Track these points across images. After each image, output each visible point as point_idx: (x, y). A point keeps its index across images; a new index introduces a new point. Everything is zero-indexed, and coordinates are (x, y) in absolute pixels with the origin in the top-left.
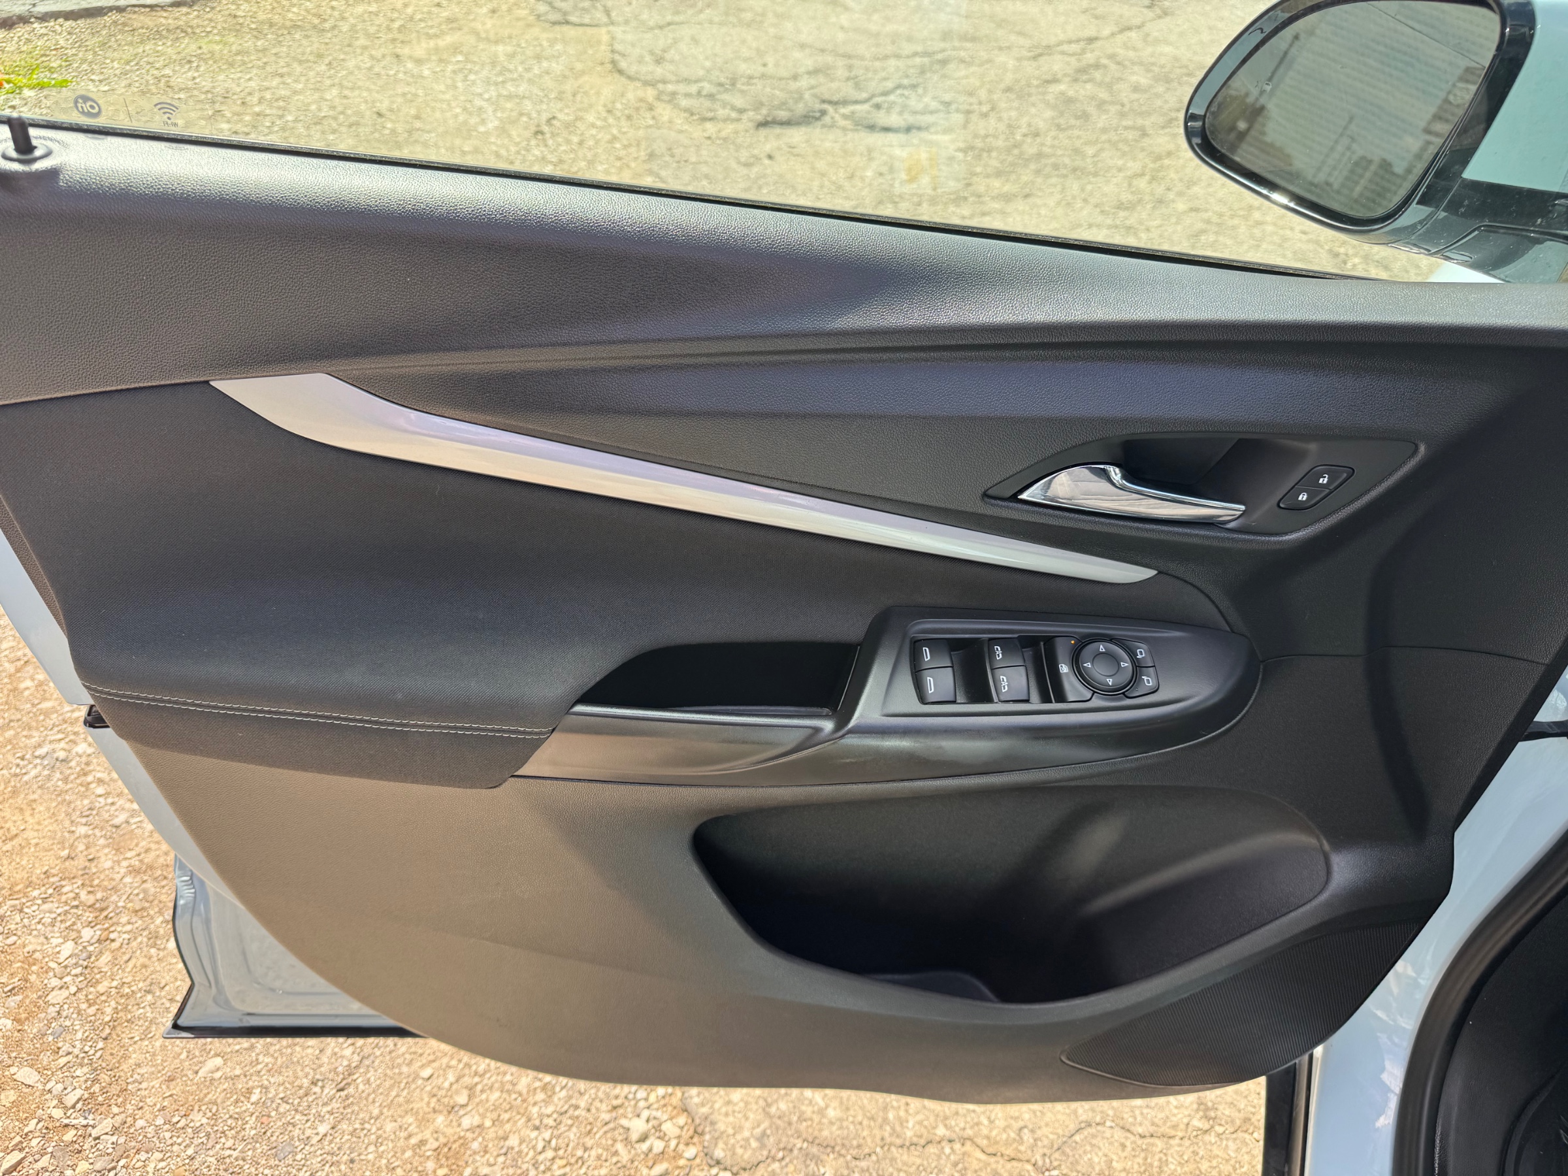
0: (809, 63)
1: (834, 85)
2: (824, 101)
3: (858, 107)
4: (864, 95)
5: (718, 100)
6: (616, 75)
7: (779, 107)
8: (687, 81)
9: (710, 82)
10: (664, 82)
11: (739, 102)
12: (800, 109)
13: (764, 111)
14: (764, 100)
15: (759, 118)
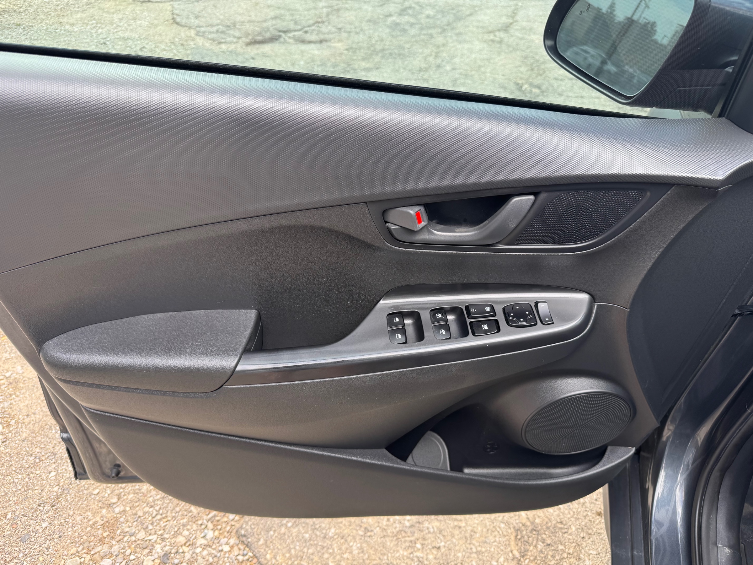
0: (272, 14)
1: (285, 24)
2: (280, 31)
3: (296, 33)
4: (299, 27)
5: (227, 34)
6: (175, 25)
7: (258, 35)
8: (212, 26)
9: (222, 25)
10: (200, 27)
11: (237, 34)
12: (268, 35)
13: (250, 37)
14: (250, 32)
15: (248, 41)
